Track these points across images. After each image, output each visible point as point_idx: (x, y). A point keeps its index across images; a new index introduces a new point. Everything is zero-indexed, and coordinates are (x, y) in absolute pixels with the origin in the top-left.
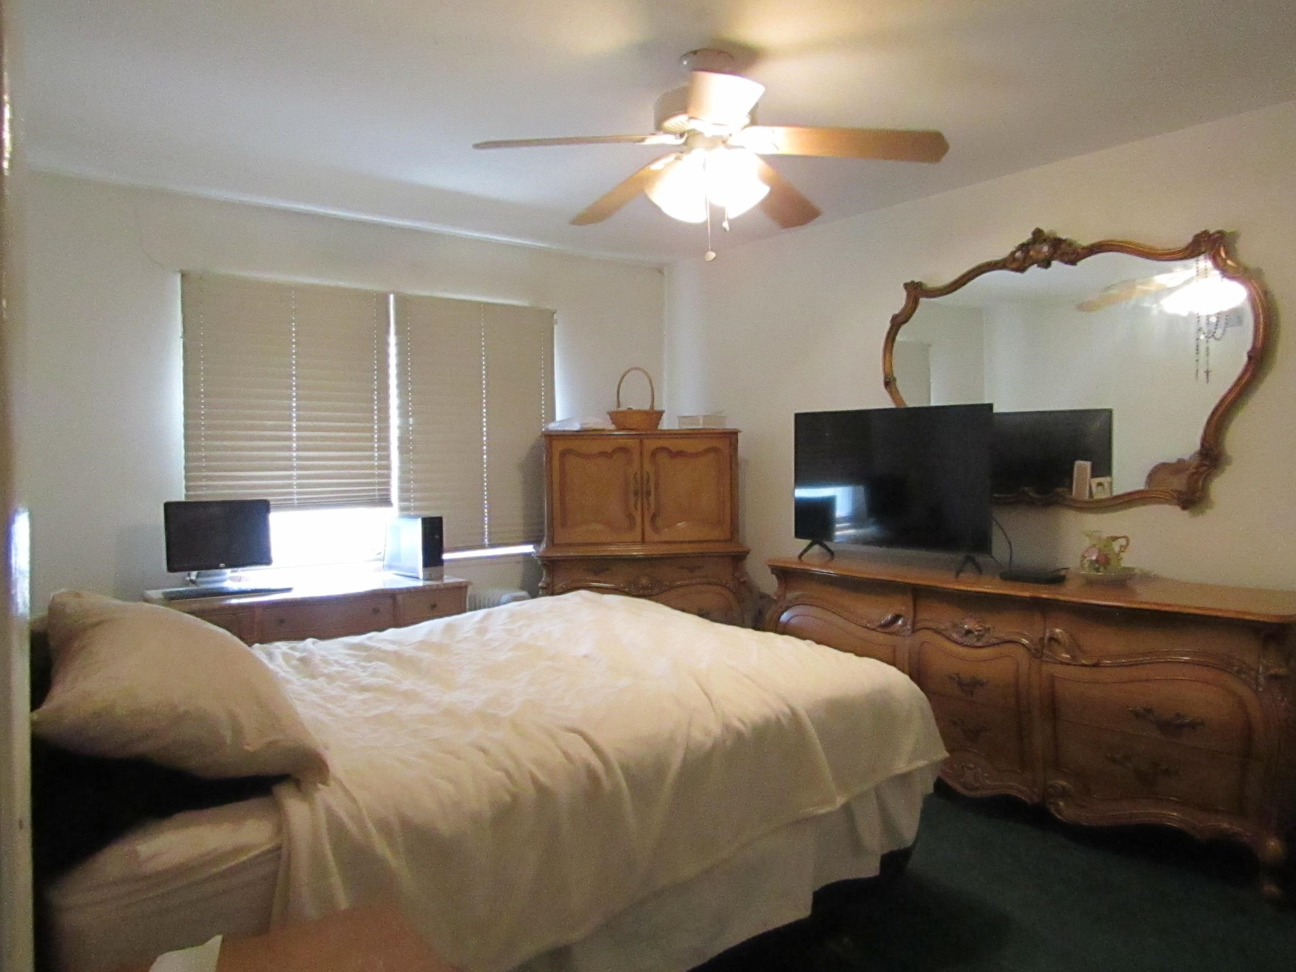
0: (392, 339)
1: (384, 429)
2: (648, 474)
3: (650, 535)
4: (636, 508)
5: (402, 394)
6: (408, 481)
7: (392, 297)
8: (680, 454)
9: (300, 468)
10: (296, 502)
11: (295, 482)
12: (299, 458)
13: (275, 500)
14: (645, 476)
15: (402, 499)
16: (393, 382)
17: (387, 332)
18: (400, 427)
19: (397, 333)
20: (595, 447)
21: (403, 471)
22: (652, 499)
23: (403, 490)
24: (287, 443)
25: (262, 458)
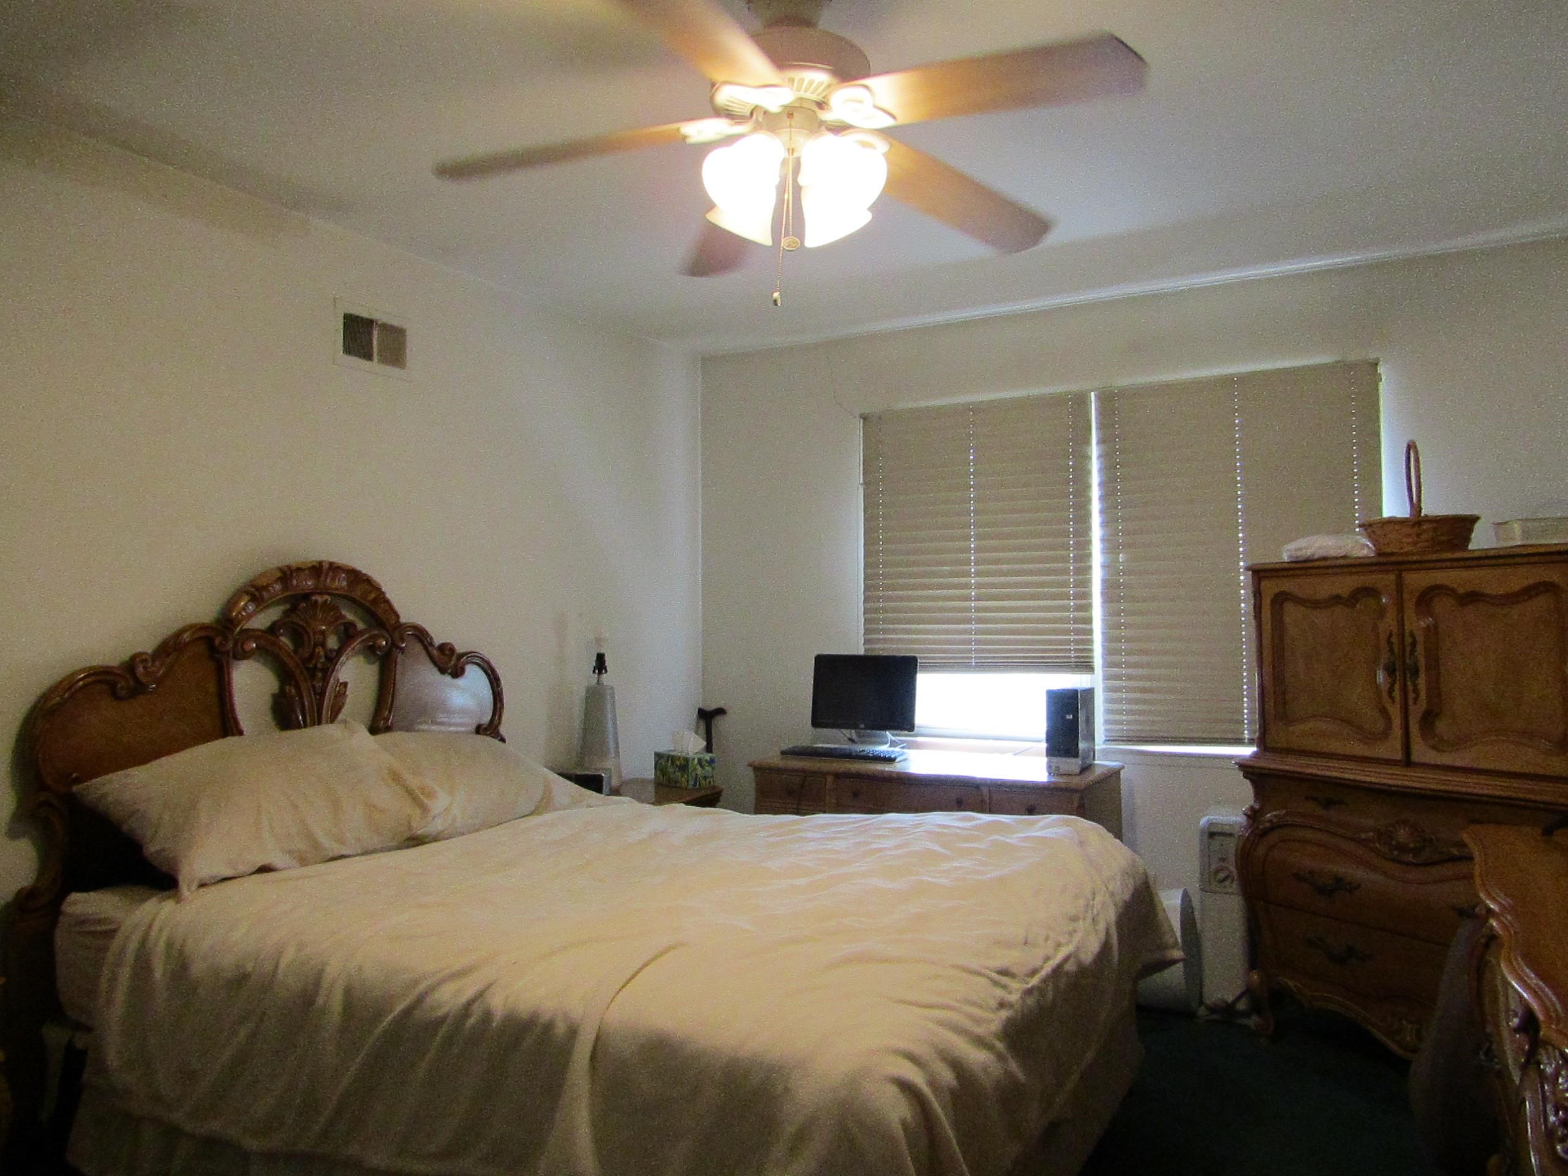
0: (1094, 450)
1: (1085, 570)
2: (1412, 635)
3: (1421, 752)
4: (1392, 699)
5: (1108, 522)
6: (1118, 640)
7: (1093, 394)
8: (1472, 598)
9: (980, 621)
10: (973, 664)
11: (973, 637)
12: (978, 609)
13: (921, 658)
14: (1408, 640)
15: (1108, 664)
16: (1096, 506)
17: (1087, 441)
18: (1104, 566)
19: (1101, 441)
20: (1326, 587)
21: (1111, 626)
22: (1422, 681)
23: (1108, 652)
24: (965, 592)
25: (941, 610)
